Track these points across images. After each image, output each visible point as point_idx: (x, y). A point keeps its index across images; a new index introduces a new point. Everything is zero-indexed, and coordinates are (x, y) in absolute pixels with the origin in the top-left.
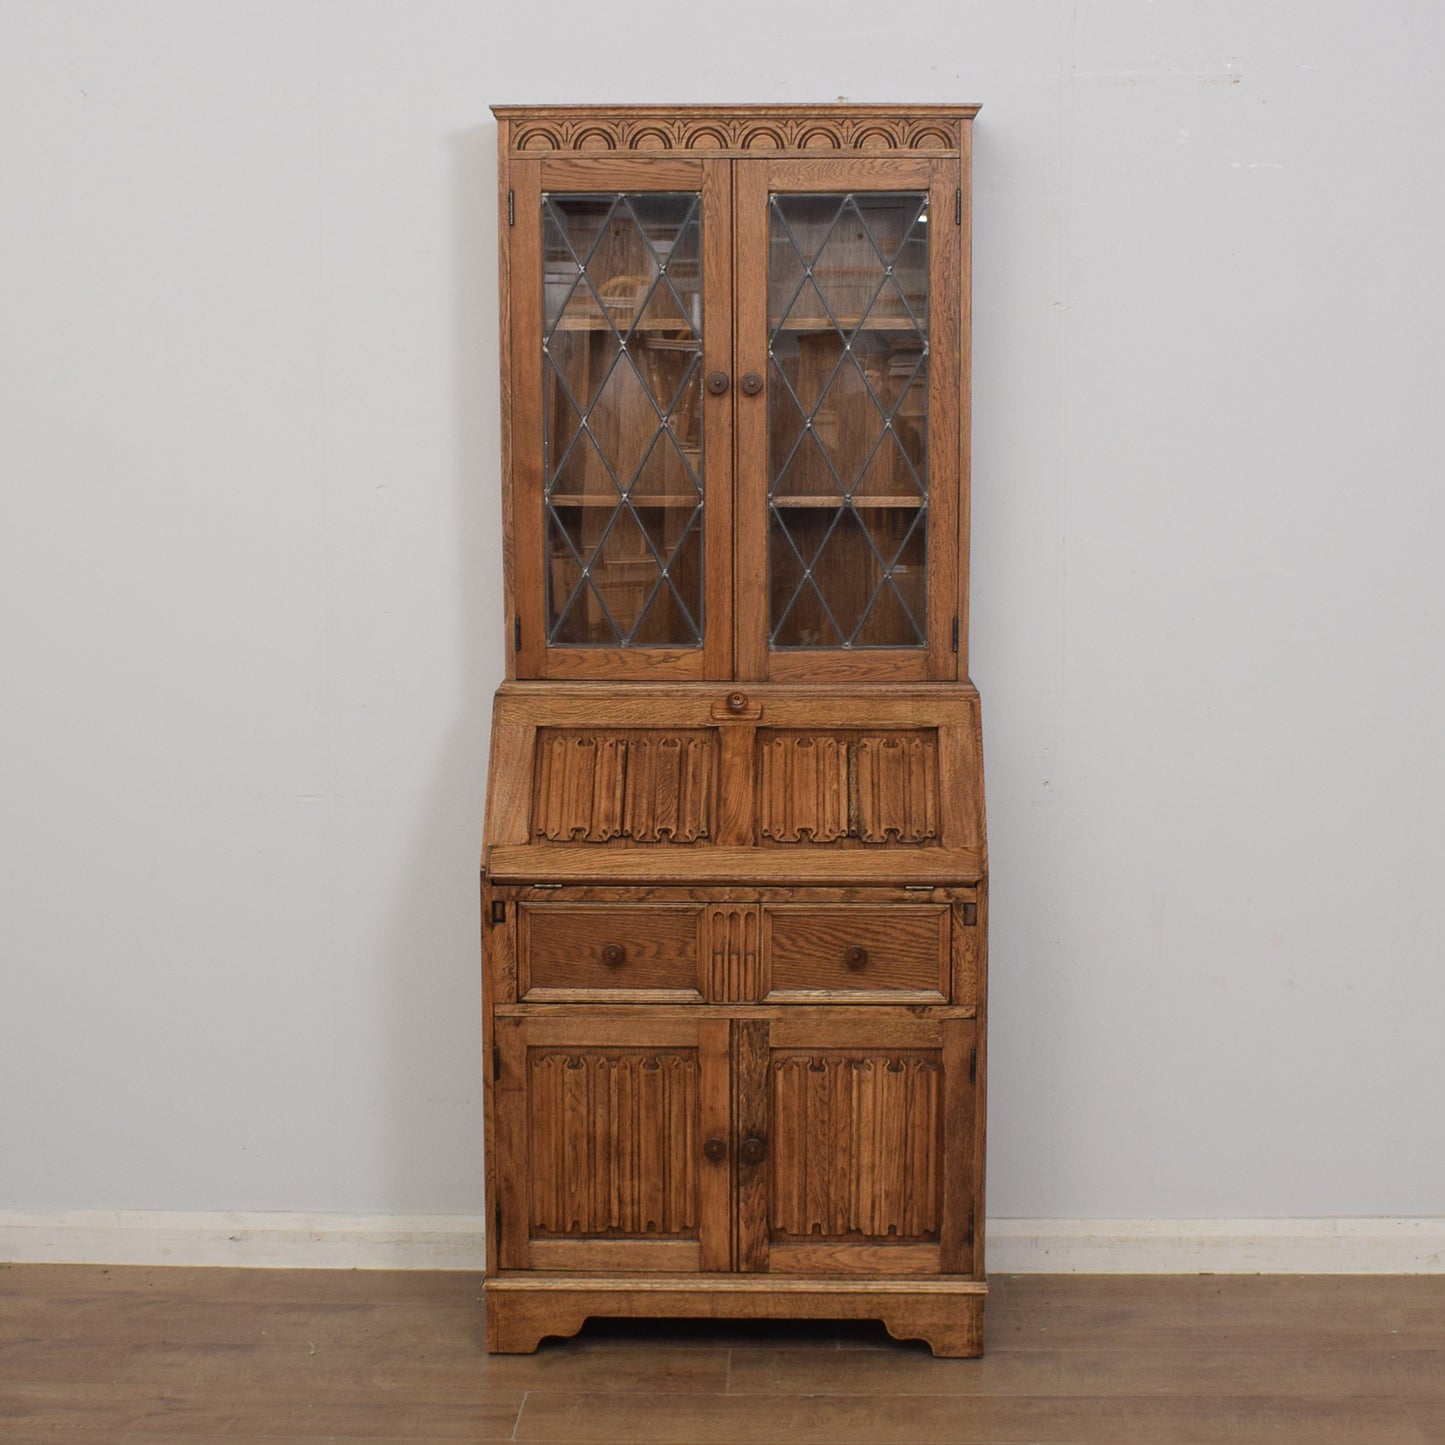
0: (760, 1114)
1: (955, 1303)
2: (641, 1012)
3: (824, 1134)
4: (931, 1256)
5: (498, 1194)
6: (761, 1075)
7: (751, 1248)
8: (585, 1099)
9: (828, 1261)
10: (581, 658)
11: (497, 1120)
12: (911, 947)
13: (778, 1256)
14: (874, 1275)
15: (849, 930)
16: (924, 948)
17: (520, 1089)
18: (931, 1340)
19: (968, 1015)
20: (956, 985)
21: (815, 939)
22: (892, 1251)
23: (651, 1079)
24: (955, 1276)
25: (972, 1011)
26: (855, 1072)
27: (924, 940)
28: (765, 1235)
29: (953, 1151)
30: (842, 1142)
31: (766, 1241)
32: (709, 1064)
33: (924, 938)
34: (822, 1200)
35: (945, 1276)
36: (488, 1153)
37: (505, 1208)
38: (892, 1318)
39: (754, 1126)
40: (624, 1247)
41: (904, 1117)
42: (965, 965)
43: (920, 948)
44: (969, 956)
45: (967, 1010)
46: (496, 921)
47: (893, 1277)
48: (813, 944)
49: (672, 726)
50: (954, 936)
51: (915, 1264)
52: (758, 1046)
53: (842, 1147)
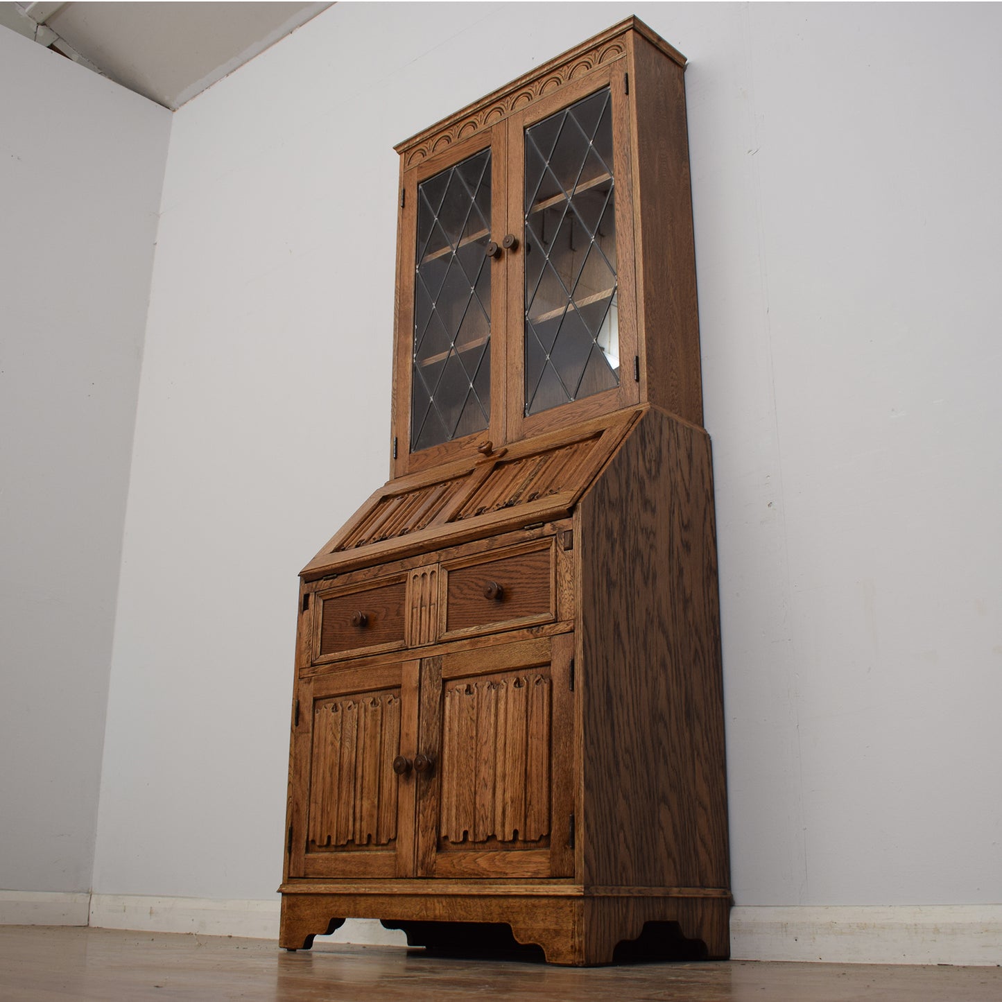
0: (434, 736)
1: (561, 908)
2: (372, 662)
3: (472, 749)
4: (543, 859)
5: (292, 815)
6: (436, 702)
7: (425, 855)
8: (339, 735)
9: (472, 866)
10: (426, 455)
11: (295, 758)
12: (533, 579)
13: (442, 862)
14: (503, 878)
15: (494, 573)
16: (542, 578)
17: (308, 732)
18: (544, 945)
19: (568, 628)
20: (560, 603)
21: (473, 586)
22: (515, 855)
23: (374, 713)
24: (562, 880)
25: (571, 625)
26: (493, 691)
27: (541, 572)
28: (434, 843)
29: (558, 757)
30: (483, 755)
31: (435, 848)
32: (407, 698)
33: (542, 569)
34: (470, 808)
35: (555, 880)
36: (289, 783)
37: (295, 828)
38: (516, 922)
39: (430, 747)
40: (353, 857)
41: (524, 728)
42: (565, 585)
43: (539, 578)
44: (568, 577)
45: (568, 625)
46: (305, 609)
47: (518, 880)
48: (473, 589)
49: (452, 477)
50: (558, 561)
51: (532, 868)
52: (435, 678)
53: (484, 759)
